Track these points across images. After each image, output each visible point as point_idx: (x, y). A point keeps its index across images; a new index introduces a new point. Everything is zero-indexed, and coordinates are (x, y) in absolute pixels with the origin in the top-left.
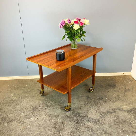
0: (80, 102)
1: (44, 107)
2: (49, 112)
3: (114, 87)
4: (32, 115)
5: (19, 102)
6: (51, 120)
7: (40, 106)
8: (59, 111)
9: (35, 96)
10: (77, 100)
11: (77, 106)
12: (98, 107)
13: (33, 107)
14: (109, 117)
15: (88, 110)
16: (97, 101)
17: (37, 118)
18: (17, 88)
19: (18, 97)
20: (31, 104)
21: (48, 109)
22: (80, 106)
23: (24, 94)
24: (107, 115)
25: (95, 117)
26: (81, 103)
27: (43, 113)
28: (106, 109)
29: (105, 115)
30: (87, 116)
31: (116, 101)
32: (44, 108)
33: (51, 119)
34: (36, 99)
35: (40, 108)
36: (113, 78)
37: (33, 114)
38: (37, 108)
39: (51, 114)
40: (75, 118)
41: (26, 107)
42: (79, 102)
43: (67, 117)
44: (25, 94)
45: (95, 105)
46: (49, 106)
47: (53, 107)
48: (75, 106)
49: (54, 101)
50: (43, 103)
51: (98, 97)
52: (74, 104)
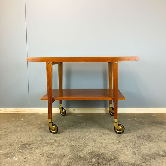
0: (105, 140)
1: (42, 144)
2: (49, 150)
3: (163, 125)
5: (2, 136)
6: (48, 162)
7: (36, 142)
8: (66, 150)
9: (32, 131)
10: (100, 137)
11: (100, 145)
12: (138, 148)
13: (23, 143)
14: (160, 161)
15: (120, 150)
16: (135, 140)
17: (25, 158)
20: (22, 140)
21: (48, 146)
22: (104, 144)
24: (155, 159)
25: (131, 160)
27: (37, 151)
28: (153, 151)
29: (152, 159)
30: (116, 158)
33: (49, 160)
34: (32, 134)
35: (35, 145)
36: (160, 115)
37: (19, 152)
38: (29, 145)
39: (51, 154)
40: (94, 160)
41: (11, 143)
42: (103, 140)
43: (80, 158)
44: (16, 129)
45: (132, 144)
46: (50, 143)
47: (57, 145)
48: (96, 144)
49: (61, 137)
50: (42, 140)
51: (137, 135)
52: (94, 142)
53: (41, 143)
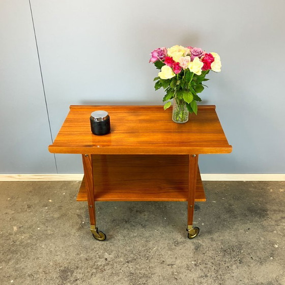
0: (176, 258)
1: (89, 270)
5: (29, 249)
7: (80, 265)
9: (70, 234)
10: (169, 252)
11: (170, 270)
12: (221, 278)
13: (61, 268)
16: (219, 258)
18: (29, 207)
19: (27, 235)
20: (59, 259)
21: (98, 275)
22: (175, 271)
23: (43, 227)
26: (178, 262)
31: (266, 261)
32: (88, 272)
35: (80, 273)
36: (262, 189)
38: (72, 272)
41: (45, 267)
42: (174, 260)
44: (46, 228)
45: (215, 269)
46: (100, 268)
47: (110, 271)
48: (164, 270)
49: (114, 252)
50: (88, 258)
51: (223, 246)
52: (161, 263)
53: (87, 268)
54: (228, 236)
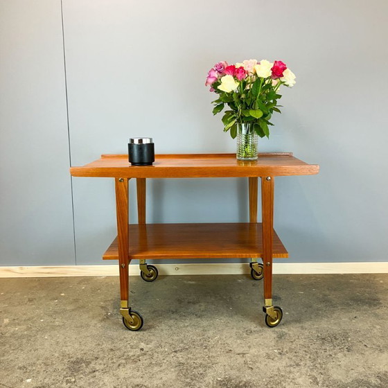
0: (250, 347)
2: (133, 377)
3: (375, 305)
4: (65, 384)
5: (24, 341)
7: (101, 356)
8: (169, 376)
9: (88, 325)
10: (238, 341)
11: (240, 360)
12: (321, 367)
13: (72, 359)
15: (283, 374)
16: (316, 346)
18: (30, 300)
19: (25, 327)
20: (69, 350)
21: (128, 366)
22: (248, 359)
23: (50, 319)
26: (253, 351)
27: (107, 379)
28: (354, 375)
32: (113, 363)
34: (89, 334)
35: (100, 364)
36: (367, 280)
37: (68, 382)
38: (88, 364)
41: (47, 358)
42: (247, 349)
44: (53, 320)
45: (310, 358)
46: (133, 358)
47: (147, 362)
48: (232, 359)
49: (153, 342)
50: (113, 348)
51: (319, 335)
52: (227, 352)
53: (113, 359)
54: (327, 325)
